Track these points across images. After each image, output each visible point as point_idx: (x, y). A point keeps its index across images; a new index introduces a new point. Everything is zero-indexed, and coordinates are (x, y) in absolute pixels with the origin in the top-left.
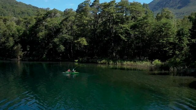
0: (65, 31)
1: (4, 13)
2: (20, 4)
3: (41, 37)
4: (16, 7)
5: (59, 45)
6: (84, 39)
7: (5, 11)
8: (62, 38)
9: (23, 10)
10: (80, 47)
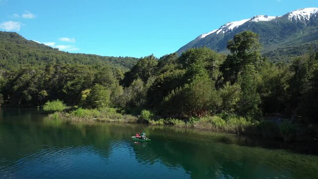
0: (32, 84)
1: (7, 55)
2: (30, 43)
3: (16, 89)
4: (23, 48)
5: (27, 96)
6: (45, 91)
7: (9, 53)
8: (30, 90)
9: (31, 51)
10: (43, 97)
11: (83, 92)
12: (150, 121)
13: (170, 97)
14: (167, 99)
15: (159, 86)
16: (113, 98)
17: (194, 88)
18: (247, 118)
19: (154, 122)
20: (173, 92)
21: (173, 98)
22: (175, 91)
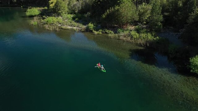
11: (49, 1)
12: (93, 31)
13: (106, 15)
14: (104, 16)
15: (99, 3)
16: (69, 7)
17: (121, 11)
18: (152, 33)
19: (96, 32)
20: (108, 11)
21: (108, 16)
22: (109, 10)
